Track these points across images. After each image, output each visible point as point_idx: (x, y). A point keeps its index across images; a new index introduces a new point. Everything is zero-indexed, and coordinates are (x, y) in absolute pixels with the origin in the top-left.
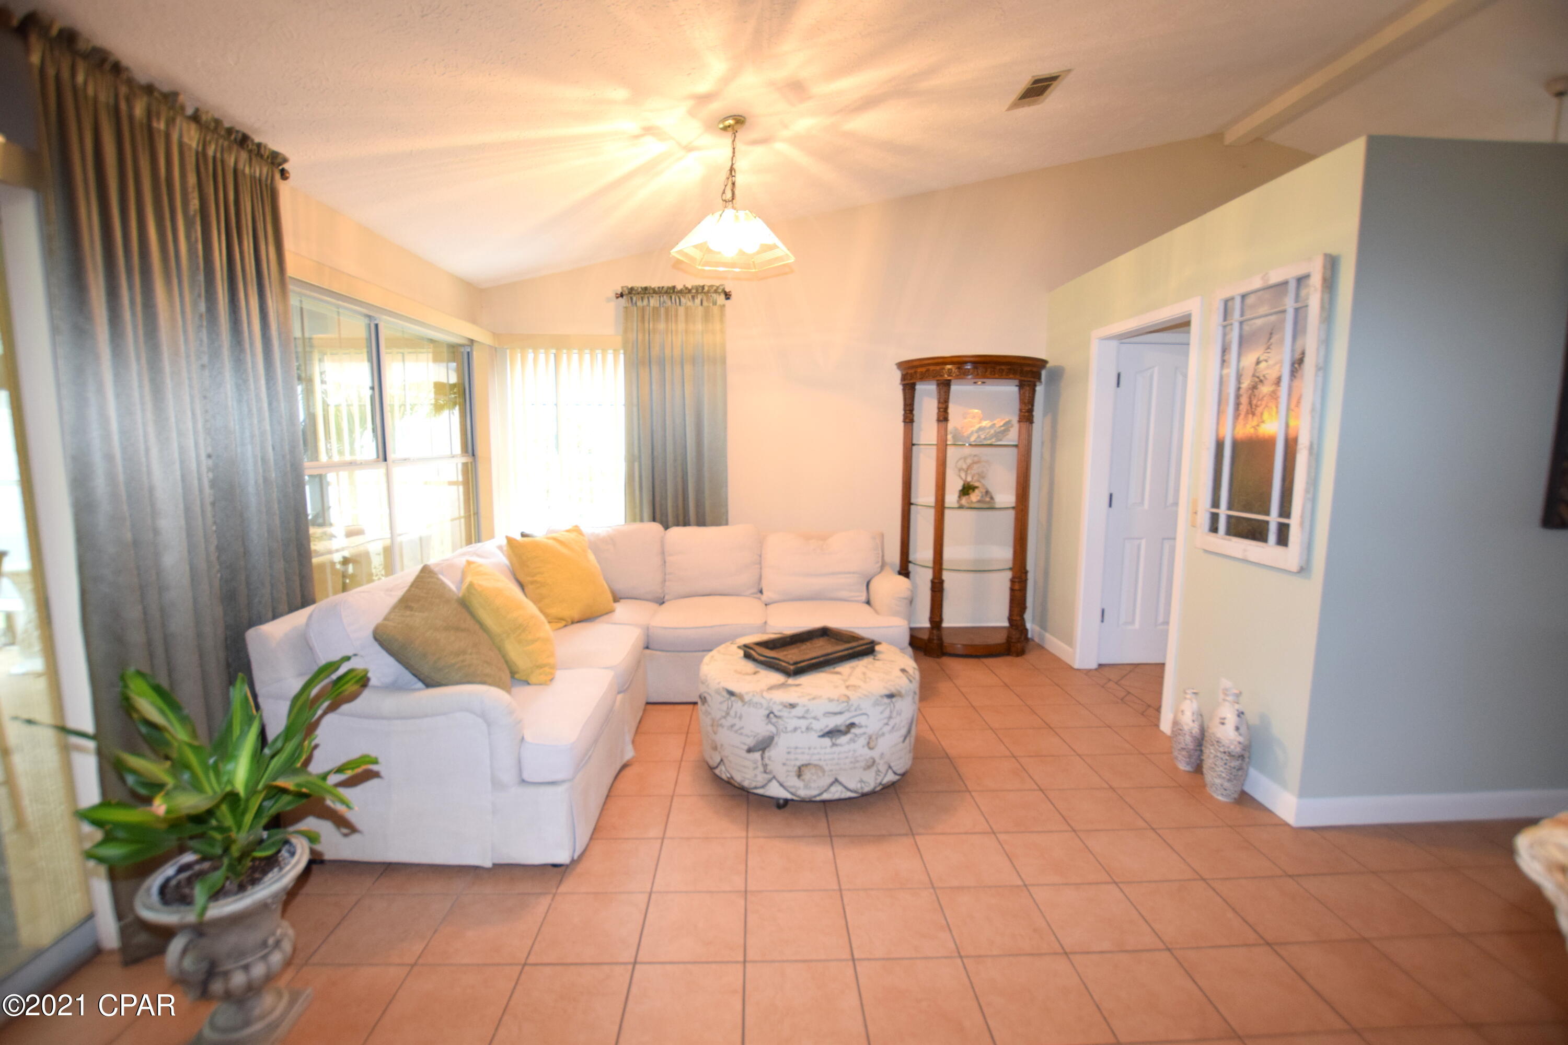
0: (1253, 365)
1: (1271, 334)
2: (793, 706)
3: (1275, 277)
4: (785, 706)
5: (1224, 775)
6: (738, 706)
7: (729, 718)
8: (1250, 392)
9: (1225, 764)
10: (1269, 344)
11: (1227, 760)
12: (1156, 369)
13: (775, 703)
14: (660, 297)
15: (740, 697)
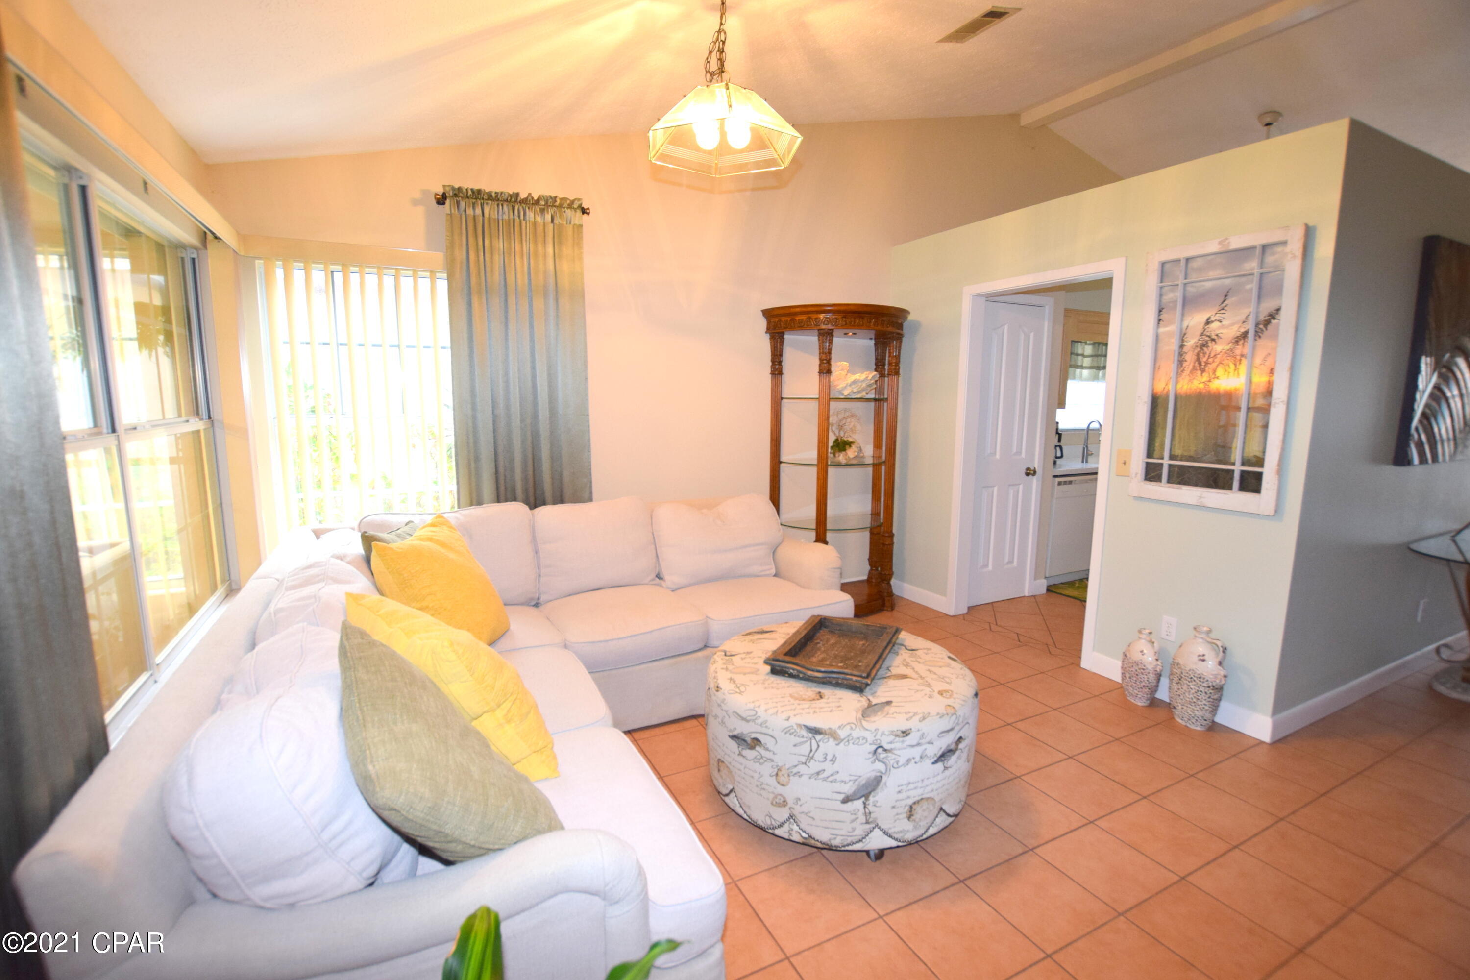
0: (1202, 325)
1: (1226, 296)
2: (905, 733)
3: (1236, 243)
4: (897, 736)
5: (1207, 708)
6: (828, 746)
7: (812, 764)
8: (1198, 349)
9: (1209, 697)
10: (1224, 304)
11: (1211, 693)
12: (1006, 327)
13: (883, 734)
14: (498, 205)
15: (832, 734)
